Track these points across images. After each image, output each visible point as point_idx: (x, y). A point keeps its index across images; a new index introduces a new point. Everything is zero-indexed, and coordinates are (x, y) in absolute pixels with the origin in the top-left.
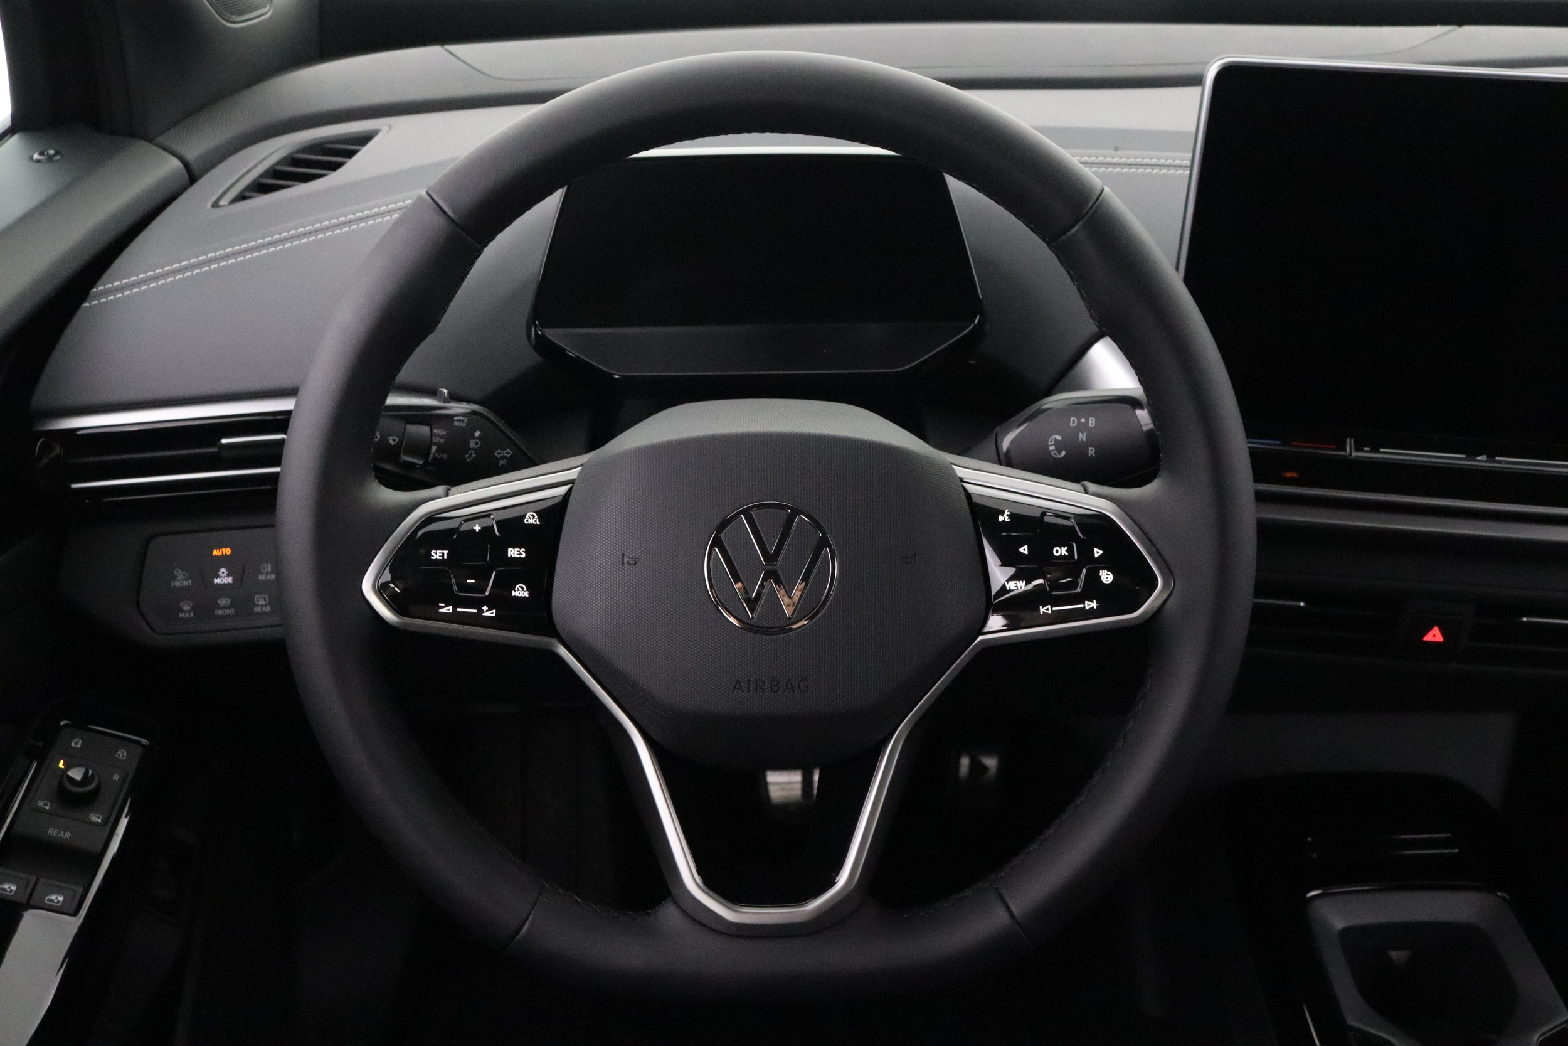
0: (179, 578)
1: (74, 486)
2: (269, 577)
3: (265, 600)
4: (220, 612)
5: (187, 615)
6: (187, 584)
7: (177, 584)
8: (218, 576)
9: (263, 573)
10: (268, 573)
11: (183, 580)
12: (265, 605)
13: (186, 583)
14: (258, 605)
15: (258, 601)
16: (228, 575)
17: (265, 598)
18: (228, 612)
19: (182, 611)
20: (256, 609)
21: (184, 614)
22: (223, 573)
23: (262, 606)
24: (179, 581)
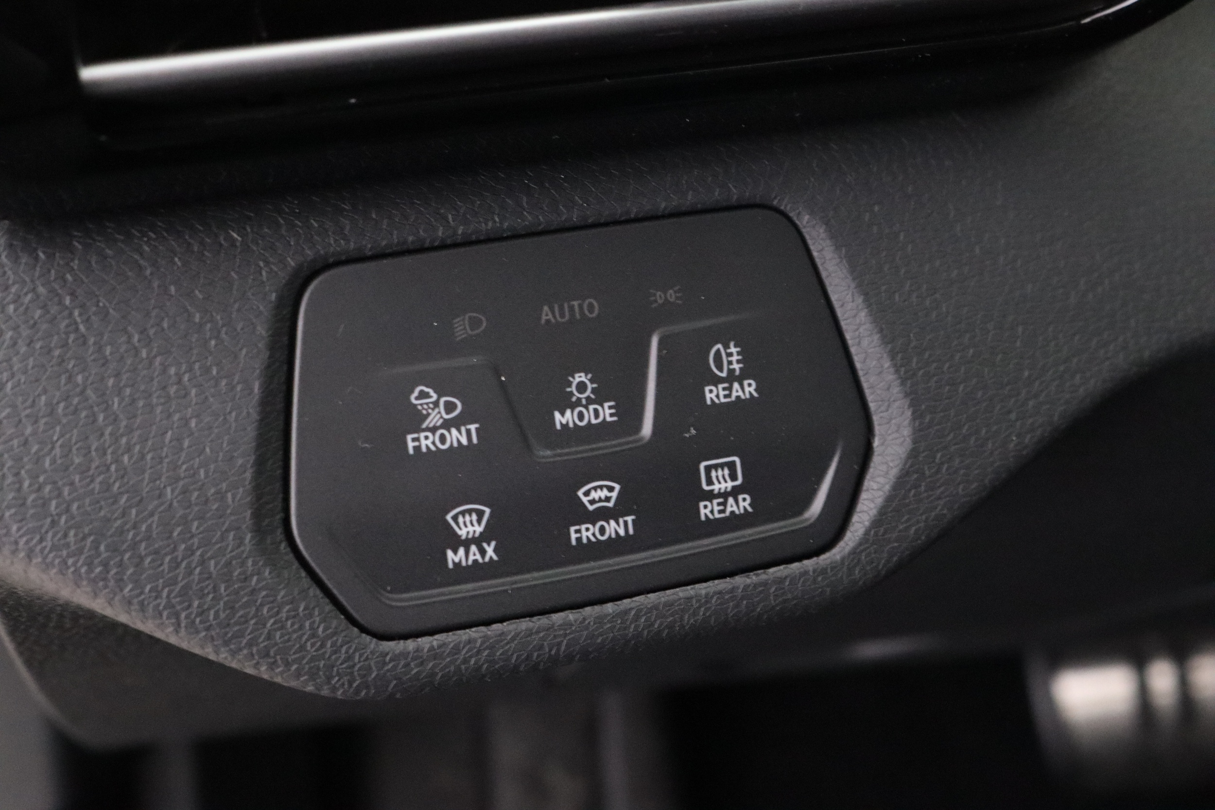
0: (435, 418)
1: (91, 73)
2: (736, 391)
3: (733, 477)
4: (587, 532)
5: (474, 554)
6: (464, 441)
7: (427, 441)
8: (566, 403)
9: (716, 381)
10: (731, 378)
11: (447, 425)
12: (735, 492)
13: (457, 437)
14: (710, 496)
15: (710, 482)
16: (599, 398)
17: (731, 466)
18: (613, 528)
19: (456, 542)
20: (707, 510)
21: (461, 551)
22: (582, 387)
23: (725, 495)
24: (433, 430)
